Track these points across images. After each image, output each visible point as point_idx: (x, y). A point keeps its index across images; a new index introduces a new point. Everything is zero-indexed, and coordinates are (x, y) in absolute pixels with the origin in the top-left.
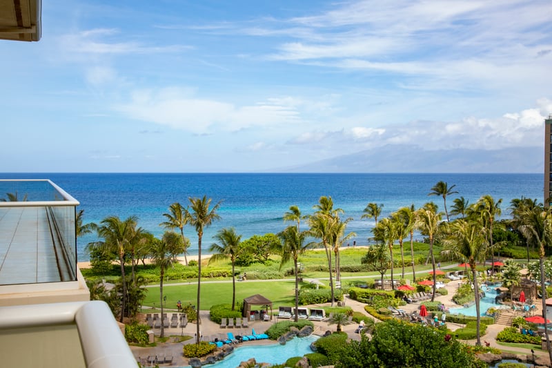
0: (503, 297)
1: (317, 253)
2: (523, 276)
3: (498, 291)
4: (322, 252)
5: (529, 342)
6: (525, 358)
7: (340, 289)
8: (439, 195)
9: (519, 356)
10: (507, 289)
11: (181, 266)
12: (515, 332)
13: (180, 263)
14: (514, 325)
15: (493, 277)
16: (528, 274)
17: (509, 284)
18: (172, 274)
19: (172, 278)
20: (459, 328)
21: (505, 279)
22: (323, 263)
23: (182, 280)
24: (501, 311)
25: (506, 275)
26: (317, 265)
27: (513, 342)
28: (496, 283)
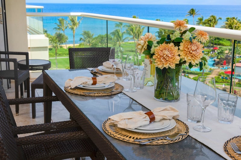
0: (216, 64)
1: (130, 43)
2: (227, 54)
3: (215, 61)
4: (133, 43)
5: (225, 82)
6: (222, 89)
7: (141, 59)
8: (191, 15)
9: (219, 88)
10: (218, 60)
11: (64, 49)
12: (219, 78)
13: (64, 48)
14: (219, 75)
15: (213, 55)
16: (229, 53)
17: (219, 57)
18: (60, 53)
19: (60, 55)
20: (194, 77)
21: (218, 55)
22: (133, 48)
23: (65, 56)
24: (214, 69)
25: (218, 53)
26: (130, 49)
27: (218, 82)
28: (214, 57)
